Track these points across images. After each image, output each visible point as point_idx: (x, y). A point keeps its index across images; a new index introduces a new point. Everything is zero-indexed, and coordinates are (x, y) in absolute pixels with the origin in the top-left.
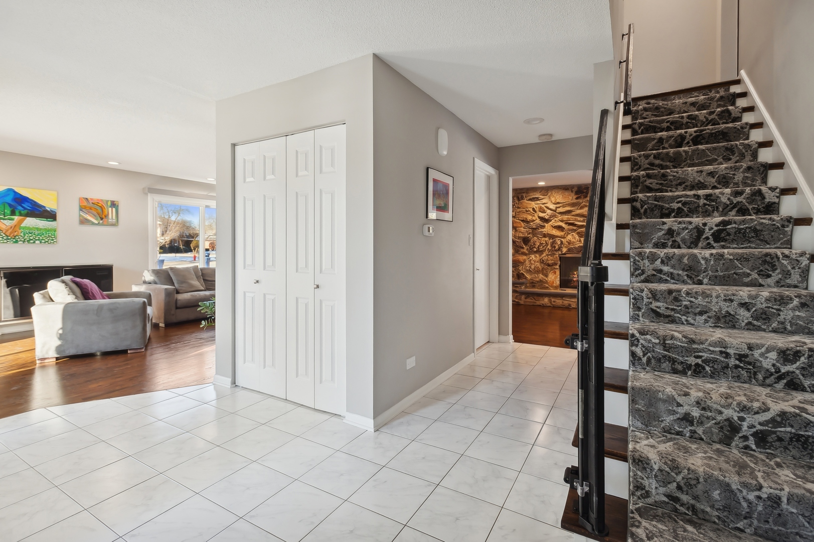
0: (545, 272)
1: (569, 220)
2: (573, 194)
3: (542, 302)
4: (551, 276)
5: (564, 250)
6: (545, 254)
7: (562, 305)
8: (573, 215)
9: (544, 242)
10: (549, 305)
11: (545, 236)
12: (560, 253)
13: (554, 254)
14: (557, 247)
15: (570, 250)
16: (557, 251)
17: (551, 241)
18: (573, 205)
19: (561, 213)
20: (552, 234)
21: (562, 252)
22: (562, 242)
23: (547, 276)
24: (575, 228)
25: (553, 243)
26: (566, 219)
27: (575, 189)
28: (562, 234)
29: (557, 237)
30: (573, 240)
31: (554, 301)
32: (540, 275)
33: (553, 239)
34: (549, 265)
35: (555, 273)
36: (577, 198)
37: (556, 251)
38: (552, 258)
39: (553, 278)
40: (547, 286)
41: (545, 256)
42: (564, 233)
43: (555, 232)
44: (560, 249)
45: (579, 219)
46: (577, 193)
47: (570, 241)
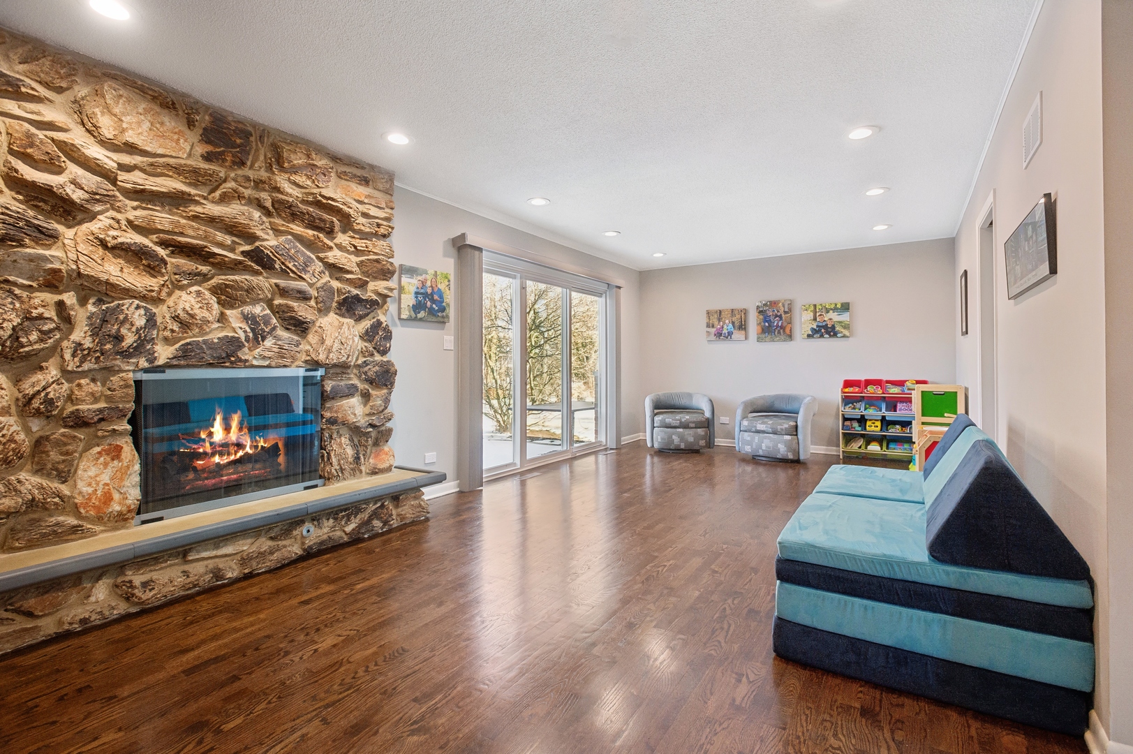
0: (54, 455)
1: (182, 234)
2: (193, 136)
3: (80, 612)
4: (92, 472)
5: (164, 353)
6: (53, 372)
7: (184, 587)
8: (195, 218)
9: (51, 313)
10: (122, 608)
11: (53, 281)
12: (143, 363)
13: (111, 371)
14: (130, 339)
15: (187, 356)
16: (130, 356)
17: (91, 308)
18: (195, 177)
19: (139, 194)
20: (104, 277)
21: (151, 361)
22: (151, 320)
23: (64, 475)
24: (204, 269)
25: (104, 321)
26: (168, 227)
27: (204, 120)
28: (153, 283)
29: (128, 293)
30: (201, 314)
31: (145, 585)
32: (23, 475)
33: (100, 301)
34: (79, 422)
35: (116, 453)
36: (208, 158)
37: (126, 354)
38: (97, 388)
39: (105, 478)
40: (72, 521)
41: (57, 382)
42: (161, 280)
43: (113, 270)
44: (140, 348)
45: (220, 236)
46: (207, 136)
47: (192, 316)
